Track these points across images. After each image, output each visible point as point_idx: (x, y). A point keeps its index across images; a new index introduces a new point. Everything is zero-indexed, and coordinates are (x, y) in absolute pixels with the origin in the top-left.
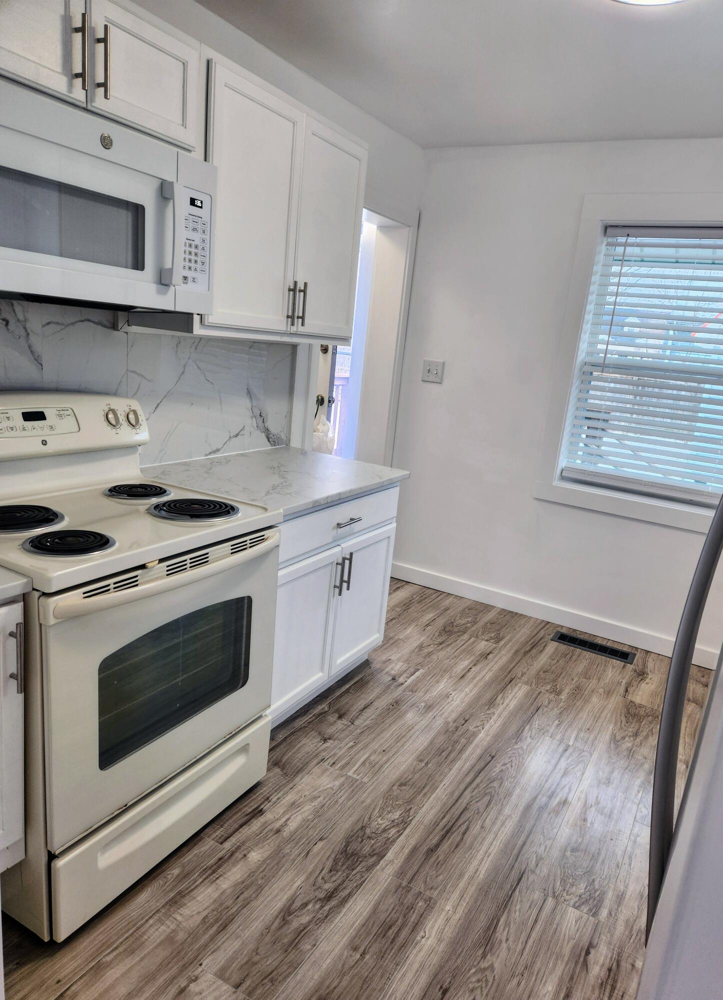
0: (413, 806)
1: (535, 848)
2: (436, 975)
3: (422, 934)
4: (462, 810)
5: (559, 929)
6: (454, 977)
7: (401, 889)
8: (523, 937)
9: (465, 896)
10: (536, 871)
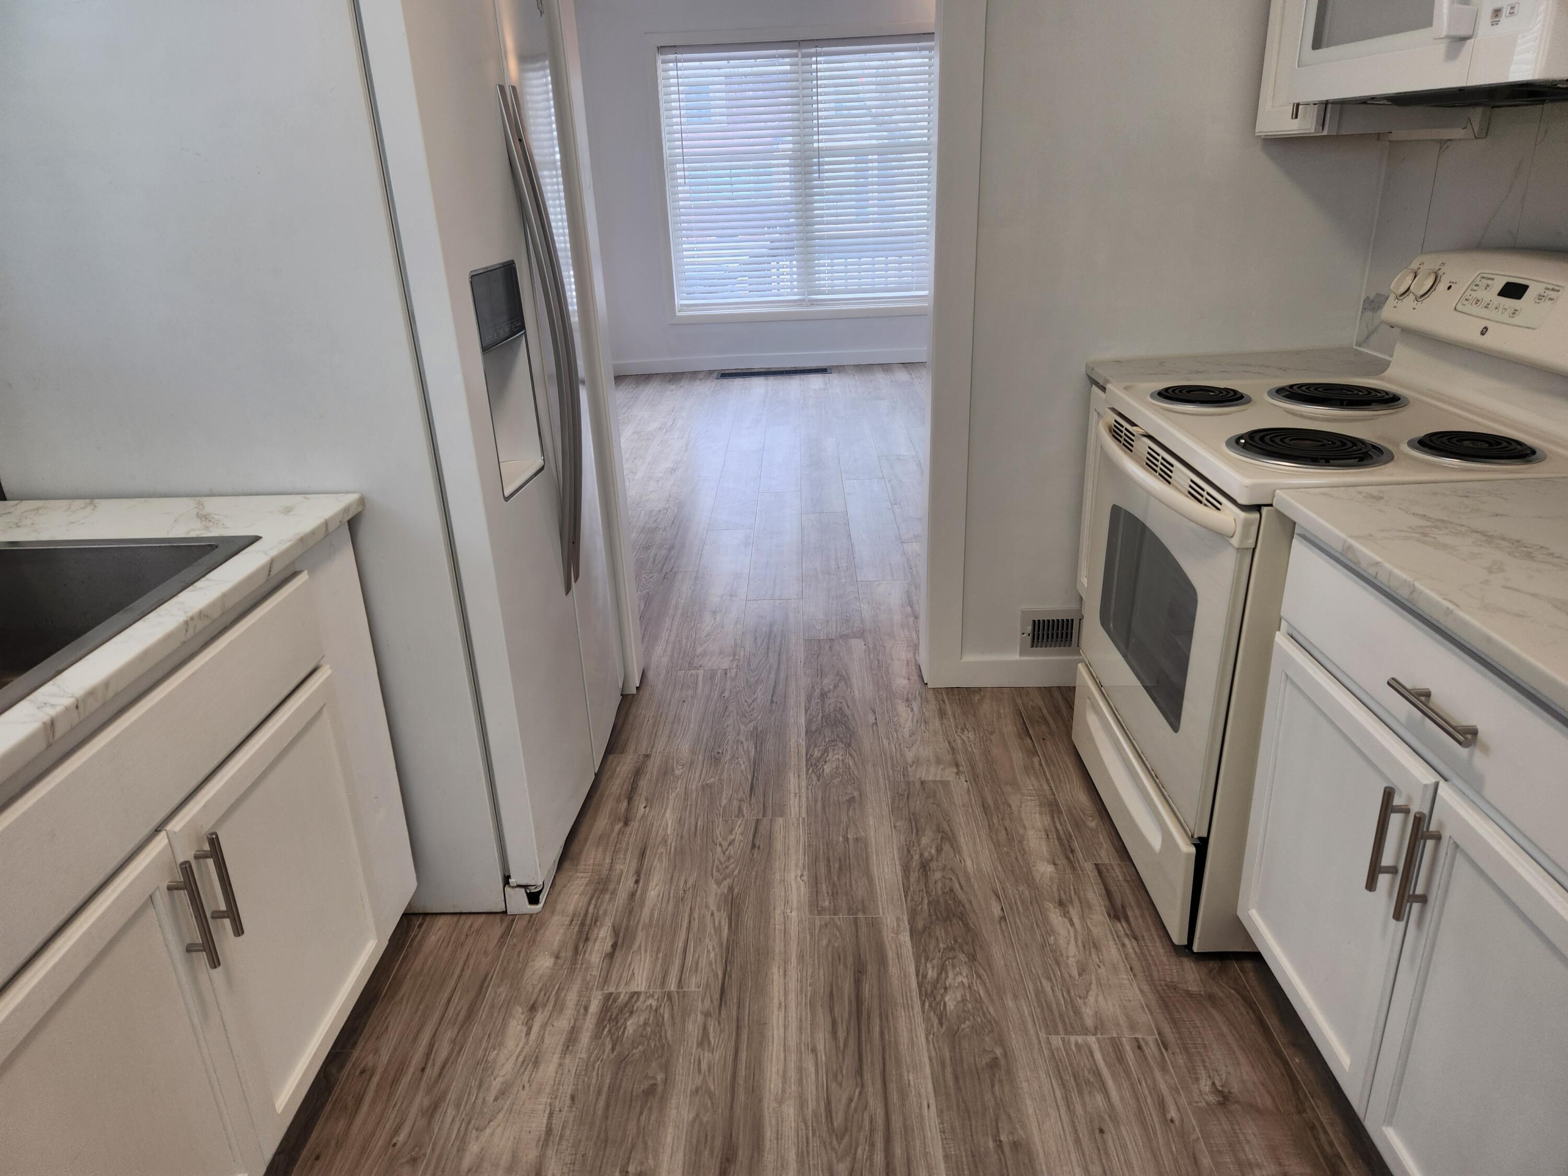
0: (943, 1030)
1: (717, 1058)
2: (769, 854)
3: (805, 878)
4: (865, 1067)
5: (654, 955)
6: (752, 860)
7: (860, 907)
8: (695, 925)
9: (782, 936)
10: (703, 1017)
